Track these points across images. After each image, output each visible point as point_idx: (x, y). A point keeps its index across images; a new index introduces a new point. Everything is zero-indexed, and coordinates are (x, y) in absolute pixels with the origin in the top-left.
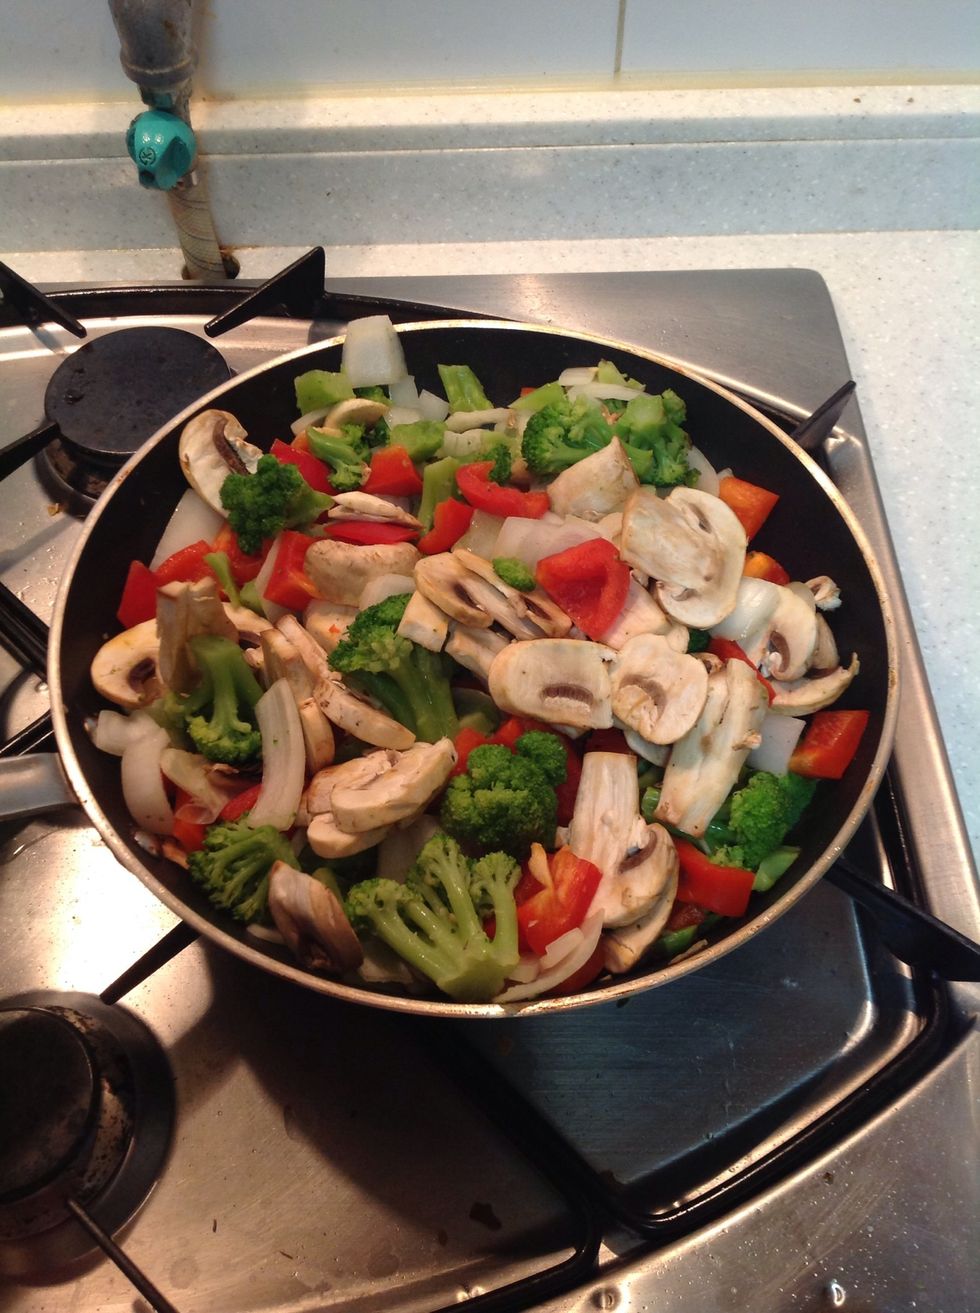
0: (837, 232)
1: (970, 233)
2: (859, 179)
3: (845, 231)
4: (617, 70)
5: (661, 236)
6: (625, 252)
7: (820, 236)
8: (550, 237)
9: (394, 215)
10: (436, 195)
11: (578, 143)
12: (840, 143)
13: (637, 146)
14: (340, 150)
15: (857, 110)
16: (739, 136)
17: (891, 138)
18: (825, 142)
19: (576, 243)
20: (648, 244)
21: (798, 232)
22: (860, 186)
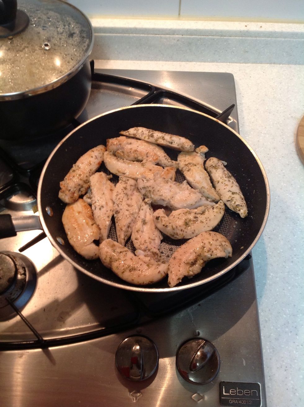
0: (241, 63)
1: (278, 65)
2: (246, 48)
3: (243, 63)
4: (179, 14)
5: (191, 62)
6: (180, 66)
7: (235, 64)
8: (159, 61)
9: (116, 52)
10: (128, 47)
11: (167, 34)
12: (241, 38)
13: (184, 36)
15: (246, 29)
16: (212, 35)
17: (255, 37)
18: (236, 37)
20: (187, 64)
21: (229, 63)
22: (247, 50)
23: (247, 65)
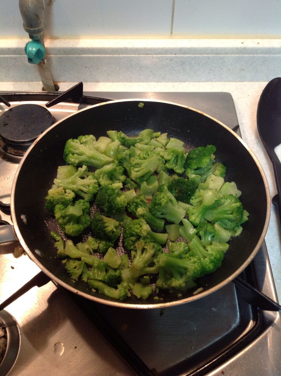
0: (236, 82)
2: (243, 66)
3: (239, 81)
4: (172, 33)
5: (184, 82)
6: (173, 86)
7: (231, 83)
8: (151, 82)
9: (105, 74)
10: (118, 68)
11: (159, 54)
12: (237, 55)
13: (177, 55)
14: (89, 54)
15: (242, 46)
16: (207, 53)
17: (253, 54)
18: (232, 55)
19: (159, 83)
20: (180, 84)
21: (225, 82)
22: (243, 68)
23: (243, 83)
